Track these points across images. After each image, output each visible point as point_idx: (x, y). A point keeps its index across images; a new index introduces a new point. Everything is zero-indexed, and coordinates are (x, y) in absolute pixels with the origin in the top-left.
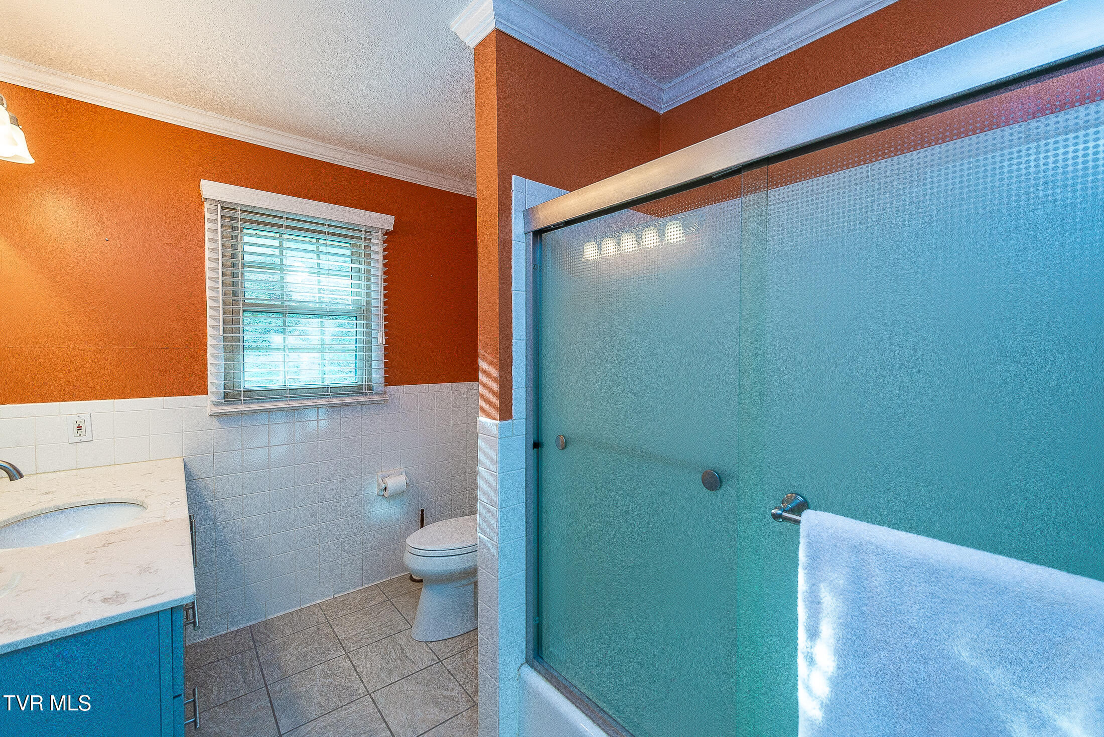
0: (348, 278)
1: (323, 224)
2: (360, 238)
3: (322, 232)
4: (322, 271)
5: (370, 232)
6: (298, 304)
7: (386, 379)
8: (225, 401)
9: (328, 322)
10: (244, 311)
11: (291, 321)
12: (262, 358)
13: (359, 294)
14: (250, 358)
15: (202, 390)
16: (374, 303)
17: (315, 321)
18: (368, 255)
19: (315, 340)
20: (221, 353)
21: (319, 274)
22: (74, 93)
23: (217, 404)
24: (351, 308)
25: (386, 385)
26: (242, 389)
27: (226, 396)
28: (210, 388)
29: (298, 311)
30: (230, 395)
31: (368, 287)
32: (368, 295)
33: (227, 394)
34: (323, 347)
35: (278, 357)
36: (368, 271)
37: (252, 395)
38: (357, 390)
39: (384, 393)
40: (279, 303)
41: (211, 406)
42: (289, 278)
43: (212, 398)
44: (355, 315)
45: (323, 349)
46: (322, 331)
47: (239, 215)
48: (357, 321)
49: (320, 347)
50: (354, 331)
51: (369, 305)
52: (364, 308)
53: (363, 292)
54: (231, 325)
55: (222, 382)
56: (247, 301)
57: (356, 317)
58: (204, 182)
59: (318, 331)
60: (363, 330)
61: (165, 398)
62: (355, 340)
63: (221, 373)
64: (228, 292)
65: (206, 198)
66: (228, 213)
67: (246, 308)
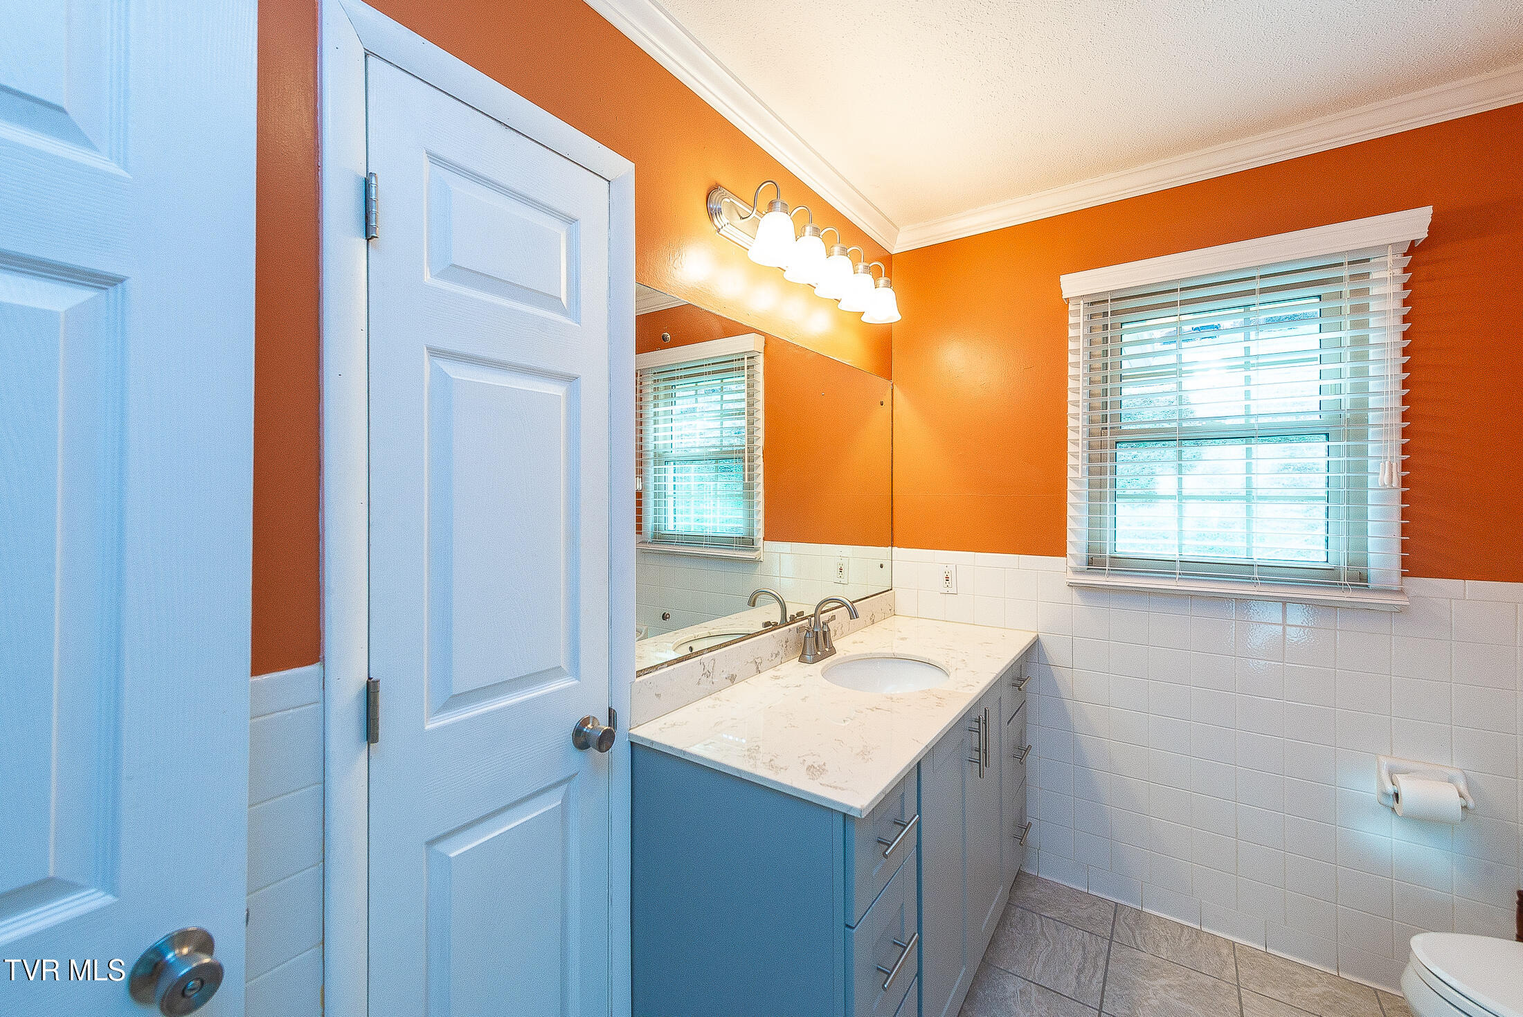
0: (1315, 363)
1: (1254, 278)
2: (1339, 280)
3: (1252, 292)
4: (1253, 361)
5: (1368, 260)
6: (1204, 423)
7: (1405, 562)
8: (1088, 569)
9: (1263, 450)
10: (1117, 443)
11: (1189, 451)
12: (1141, 511)
13: (1338, 390)
14: (1125, 510)
15: (1057, 548)
16: (1373, 402)
17: (1236, 450)
18: (1361, 309)
19: (1237, 484)
20: (1085, 490)
21: (1247, 366)
22: (936, 237)
23: (1076, 571)
24: (1318, 418)
25: (1404, 575)
26: (1108, 554)
27: (1090, 562)
28: (1070, 550)
30: (1094, 563)
31: (1361, 373)
32: (1361, 389)
33: (1092, 558)
34: (1249, 494)
35: (1166, 509)
36: (1361, 341)
37: (1120, 564)
38: (1328, 577)
39: (1401, 592)
40: (1174, 425)
41: (1070, 573)
42: (1187, 384)
43: (1072, 563)
44: (1324, 430)
45: (1249, 497)
46: (1248, 465)
47: (1109, 307)
48: (1330, 444)
49: (1243, 493)
50: (1323, 462)
51: (1361, 407)
52: (1348, 415)
53: (1347, 384)
54: (1099, 464)
55: (1084, 541)
56: (1124, 428)
57: (1327, 435)
58: (1063, 278)
59: (1241, 466)
60: (1345, 458)
61: (1021, 556)
62: (1324, 480)
63: (1084, 529)
64: (1096, 418)
65: (1067, 299)
66: (1100, 308)
67: (1119, 438)
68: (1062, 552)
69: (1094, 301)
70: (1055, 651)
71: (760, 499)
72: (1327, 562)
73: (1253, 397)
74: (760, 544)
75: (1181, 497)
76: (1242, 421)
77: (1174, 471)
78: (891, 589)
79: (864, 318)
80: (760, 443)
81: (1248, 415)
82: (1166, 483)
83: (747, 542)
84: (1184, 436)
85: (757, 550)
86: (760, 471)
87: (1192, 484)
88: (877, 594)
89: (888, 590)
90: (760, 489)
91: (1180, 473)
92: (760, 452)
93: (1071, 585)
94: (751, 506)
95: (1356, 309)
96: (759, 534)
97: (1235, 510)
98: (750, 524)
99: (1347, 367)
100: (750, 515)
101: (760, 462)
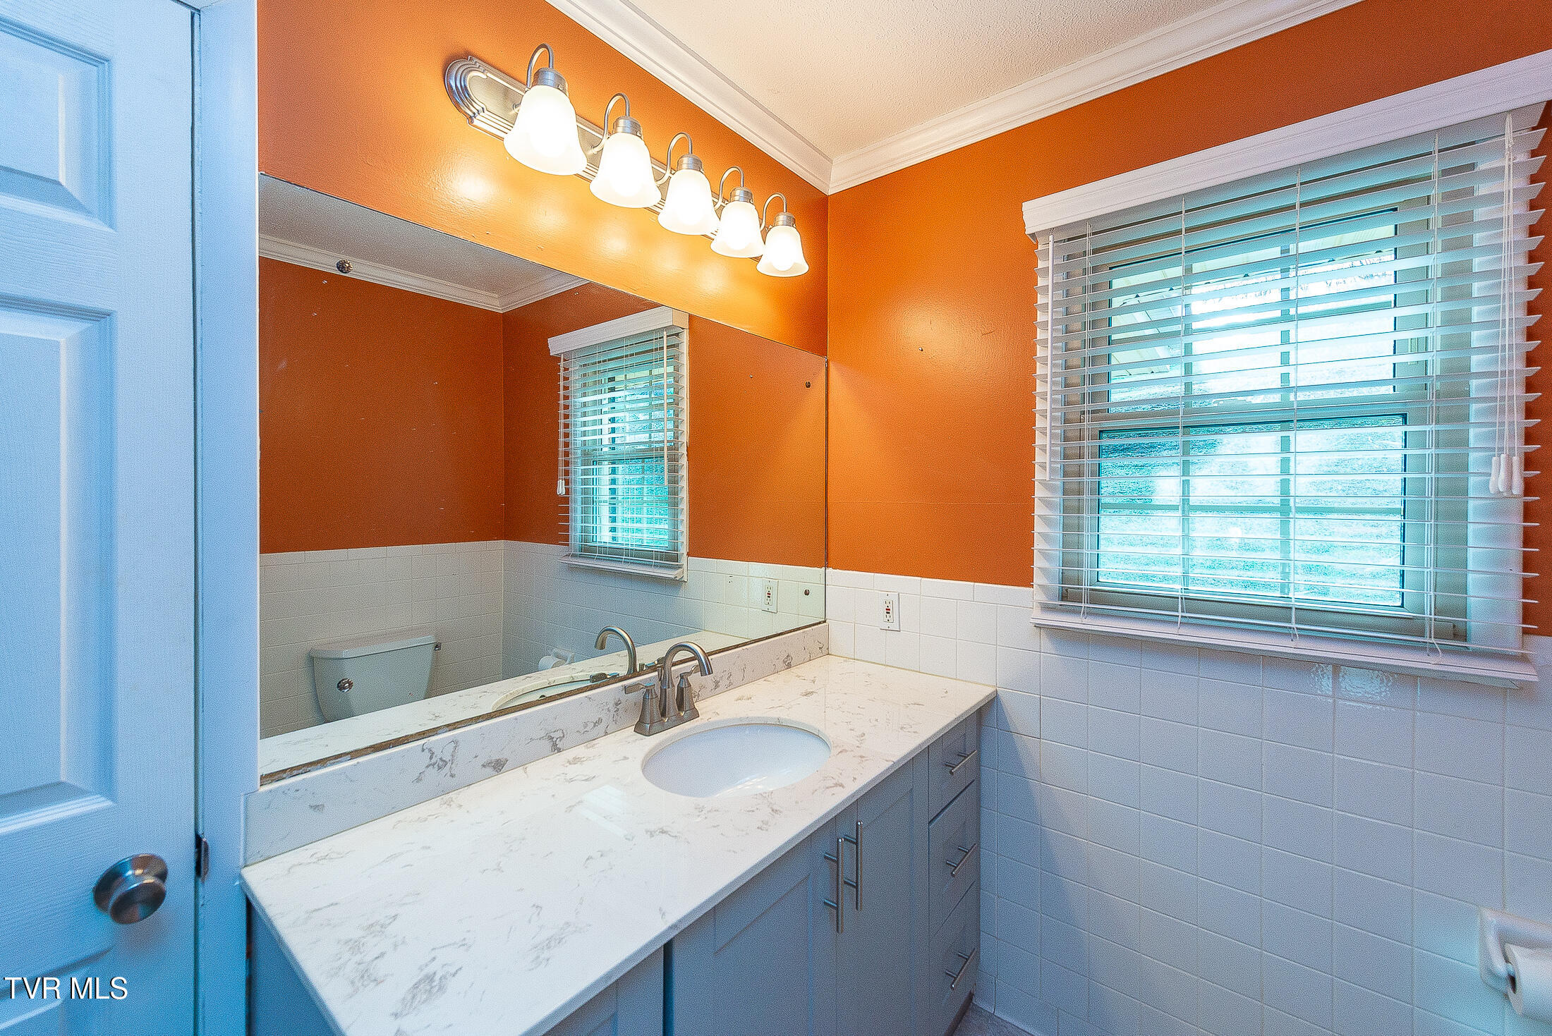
0: (1386, 307)
2: (1424, 178)
4: (1293, 310)
5: (1472, 143)
6: (1222, 400)
7: (1528, 613)
8: (1061, 606)
9: (1305, 439)
10: (1101, 431)
11: (1198, 438)
12: (1135, 526)
13: (1422, 345)
14: (1111, 524)
15: (1024, 578)
16: (1477, 363)
17: (1267, 441)
18: (1460, 220)
19: (1268, 488)
20: (1058, 498)
21: (1286, 317)
22: (878, 168)
23: (1046, 608)
24: (1391, 390)
25: (1526, 632)
27: (1064, 596)
28: (1038, 579)
29: (1219, 419)
30: (1067, 597)
31: (1458, 319)
32: (1459, 343)
33: (1067, 590)
34: (1284, 504)
35: (1169, 525)
36: (1459, 270)
37: (1104, 600)
38: (1404, 631)
39: (1522, 658)
41: (1036, 609)
42: (1199, 347)
43: (1040, 597)
44: (1399, 408)
45: (1284, 509)
46: (1285, 463)
47: (1088, 244)
48: (1408, 428)
49: (1277, 501)
50: (1398, 456)
51: (1458, 372)
52: (1438, 385)
53: (1436, 336)
54: (1077, 461)
55: (1056, 568)
56: (1113, 410)
57: (1404, 416)
58: (1027, 206)
59: (1273, 464)
60: (1433, 451)
61: (976, 584)
62: (1400, 485)
63: (1057, 551)
64: (1073, 399)
65: (1033, 235)
66: (1075, 247)
67: (1107, 425)
68: (1026, 580)
69: (1070, 235)
70: (1019, 712)
71: (684, 506)
72: (1402, 606)
73: (1292, 361)
74: (684, 560)
75: (1186, 508)
76: (1275, 398)
77: (1176, 471)
78: (825, 622)
79: (761, 267)
80: (684, 439)
81: (1286, 388)
82: (1166, 487)
83: (670, 558)
84: (1193, 420)
85: (680, 567)
86: (684, 472)
87: (1204, 488)
88: (799, 629)
89: (820, 623)
90: (684, 495)
91: (1186, 472)
92: (683, 450)
93: (1038, 626)
94: (675, 515)
95: (1450, 221)
96: (683, 550)
97: (1264, 528)
98: (675, 537)
99: (1435, 310)
100: (675, 525)
101: (684, 461)
